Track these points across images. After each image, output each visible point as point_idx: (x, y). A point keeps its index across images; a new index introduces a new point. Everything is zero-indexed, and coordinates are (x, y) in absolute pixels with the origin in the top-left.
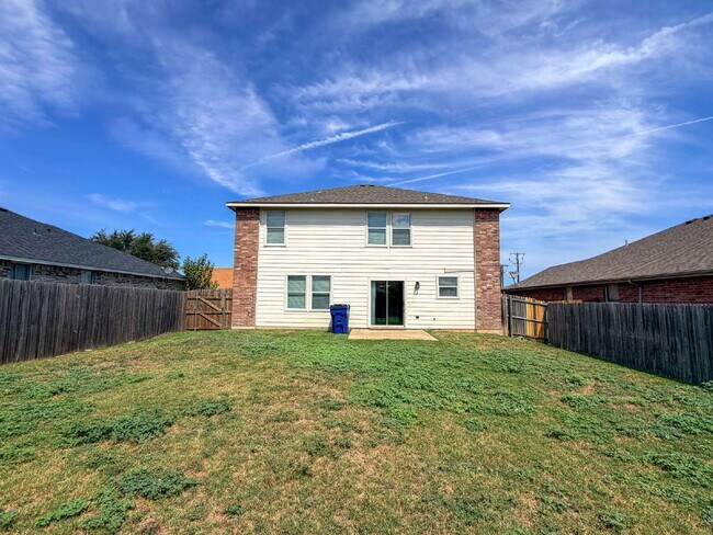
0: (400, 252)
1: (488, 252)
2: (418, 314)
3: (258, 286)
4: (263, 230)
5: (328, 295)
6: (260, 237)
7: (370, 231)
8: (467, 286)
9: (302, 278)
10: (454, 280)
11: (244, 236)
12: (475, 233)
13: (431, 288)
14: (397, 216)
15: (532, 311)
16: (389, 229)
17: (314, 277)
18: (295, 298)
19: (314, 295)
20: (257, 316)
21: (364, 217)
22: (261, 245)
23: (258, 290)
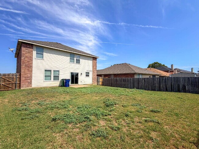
0: (78, 65)
1: (95, 67)
2: (81, 81)
3: (33, 73)
4: (34, 53)
5: (58, 76)
6: (33, 55)
7: (70, 59)
8: (91, 74)
9: (50, 71)
10: (89, 73)
11: (26, 54)
12: (93, 62)
13: (84, 75)
14: (77, 56)
15: (101, 80)
16: (75, 59)
17: (54, 70)
18: (47, 77)
19: (54, 76)
20: (33, 83)
21: (69, 55)
22: (34, 58)
23: (33, 74)
